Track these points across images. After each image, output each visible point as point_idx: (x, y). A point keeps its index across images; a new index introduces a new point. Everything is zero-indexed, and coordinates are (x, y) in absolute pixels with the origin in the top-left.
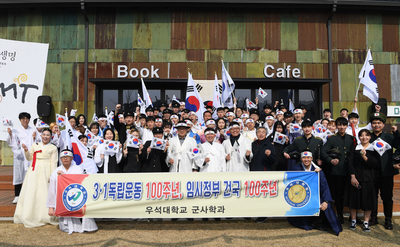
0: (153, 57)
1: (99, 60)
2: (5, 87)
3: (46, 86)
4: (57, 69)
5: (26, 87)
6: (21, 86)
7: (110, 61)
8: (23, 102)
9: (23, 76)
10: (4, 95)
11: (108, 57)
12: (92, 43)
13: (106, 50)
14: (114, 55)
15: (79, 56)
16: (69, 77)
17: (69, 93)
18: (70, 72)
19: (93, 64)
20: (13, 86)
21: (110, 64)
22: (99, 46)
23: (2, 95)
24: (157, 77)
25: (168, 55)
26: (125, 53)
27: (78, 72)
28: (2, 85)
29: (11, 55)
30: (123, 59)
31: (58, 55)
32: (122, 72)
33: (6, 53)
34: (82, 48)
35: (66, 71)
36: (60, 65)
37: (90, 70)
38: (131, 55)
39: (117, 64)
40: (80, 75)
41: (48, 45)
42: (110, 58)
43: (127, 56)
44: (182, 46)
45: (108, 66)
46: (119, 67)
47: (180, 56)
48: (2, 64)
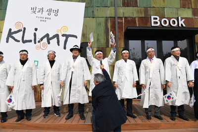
0: (167, 12)
1: (125, 16)
2: (50, 37)
3: (84, 35)
4: (93, 22)
5: (67, 36)
6: (63, 35)
7: (135, 16)
8: (65, 48)
9: (65, 27)
10: (49, 43)
11: (133, 13)
12: (120, 2)
13: (130, 8)
14: (138, 12)
15: (110, 12)
16: (102, 29)
17: (103, 41)
18: (103, 24)
19: (121, 18)
20: (57, 36)
21: (135, 18)
22: (126, 4)
23: (47, 43)
24: (184, 26)
25: (179, 12)
26: (146, 10)
27: (109, 25)
28: (47, 35)
29: (54, 11)
30: (145, 15)
31: (93, 12)
32: (155, 21)
33: (50, 10)
34: (112, 6)
35: (99, 24)
36: (95, 19)
37: (119, 23)
38: (151, 12)
39: (140, 18)
40: (111, 27)
41: (85, 4)
42: (135, 14)
43: (147, 12)
44: (189, 6)
45: (133, 20)
46: (152, 17)
47: (188, 14)
48: (48, 18)
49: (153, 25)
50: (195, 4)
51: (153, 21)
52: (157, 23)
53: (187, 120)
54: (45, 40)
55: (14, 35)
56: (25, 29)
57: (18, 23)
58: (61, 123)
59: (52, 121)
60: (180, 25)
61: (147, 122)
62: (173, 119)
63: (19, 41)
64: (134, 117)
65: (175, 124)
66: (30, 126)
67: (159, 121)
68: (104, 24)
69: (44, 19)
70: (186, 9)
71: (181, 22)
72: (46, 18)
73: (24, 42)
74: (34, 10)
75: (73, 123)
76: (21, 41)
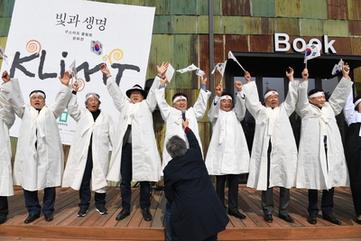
0: (304, 27)
1: (229, 31)
2: (90, 68)
3: (151, 66)
4: (168, 43)
5: (122, 68)
6: (114, 66)
7: (245, 32)
9: (117, 51)
10: (88, 80)
11: (242, 28)
12: (219, 8)
13: (237, 19)
14: (251, 25)
15: (199, 25)
16: (186, 55)
17: (186, 77)
19: (220, 36)
21: (245, 36)
22: (229, 11)
23: (84, 79)
24: (334, 51)
25: (325, 27)
26: (265, 22)
27: (198, 48)
28: (85, 65)
29: (99, 22)
30: (263, 30)
31: (169, 24)
32: (281, 43)
33: (92, 20)
34: (203, 14)
35: (180, 46)
36: (172, 37)
37: (215, 45)
38: (274, 25)
39: (254, 37)
40: (202, 52)
41: (154, 9)
42: (245, 28)
43: (268, 26)
44: (342, 16)
45: (242, 39)
46: (277, 35)
47: (342, 30)
48: (87, 35)
49: (277, 49)
50: (354, 13)
51: (277, 42)
52: (285, 46)
53: (337, 223)
54: (81, 74)
55: (24, 64)
56: (44, 52)
57: (31, 43)
58: (107, 226)
59: (92, 222)
60: (327, 51)
61: (265, 226)
62: (312, 221)
63: (33, 75)
64: (242, 217)
65: (315, 231)
66: (51, 232)
67: (286, 226)
68: (188, 47)
69: (80, 36)
70: (338, 21)
71: (329, 45)
72: (83, 34)
73: (42, 76)
74: (61, 19)
75: (130, 227)
76: (37, 75)
